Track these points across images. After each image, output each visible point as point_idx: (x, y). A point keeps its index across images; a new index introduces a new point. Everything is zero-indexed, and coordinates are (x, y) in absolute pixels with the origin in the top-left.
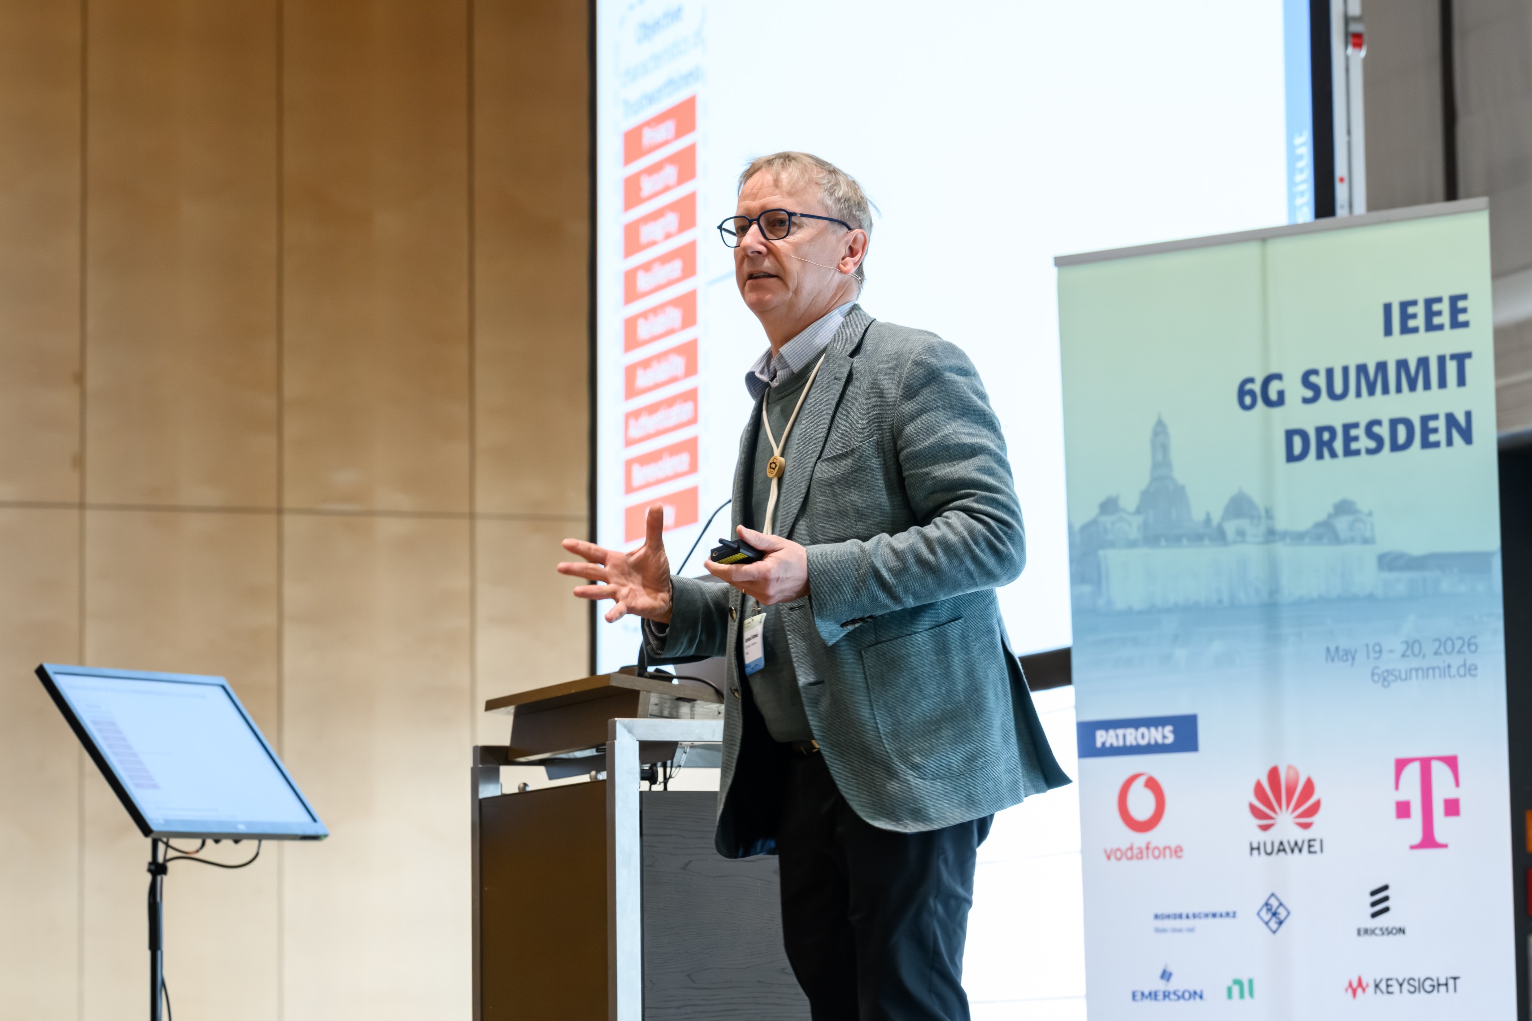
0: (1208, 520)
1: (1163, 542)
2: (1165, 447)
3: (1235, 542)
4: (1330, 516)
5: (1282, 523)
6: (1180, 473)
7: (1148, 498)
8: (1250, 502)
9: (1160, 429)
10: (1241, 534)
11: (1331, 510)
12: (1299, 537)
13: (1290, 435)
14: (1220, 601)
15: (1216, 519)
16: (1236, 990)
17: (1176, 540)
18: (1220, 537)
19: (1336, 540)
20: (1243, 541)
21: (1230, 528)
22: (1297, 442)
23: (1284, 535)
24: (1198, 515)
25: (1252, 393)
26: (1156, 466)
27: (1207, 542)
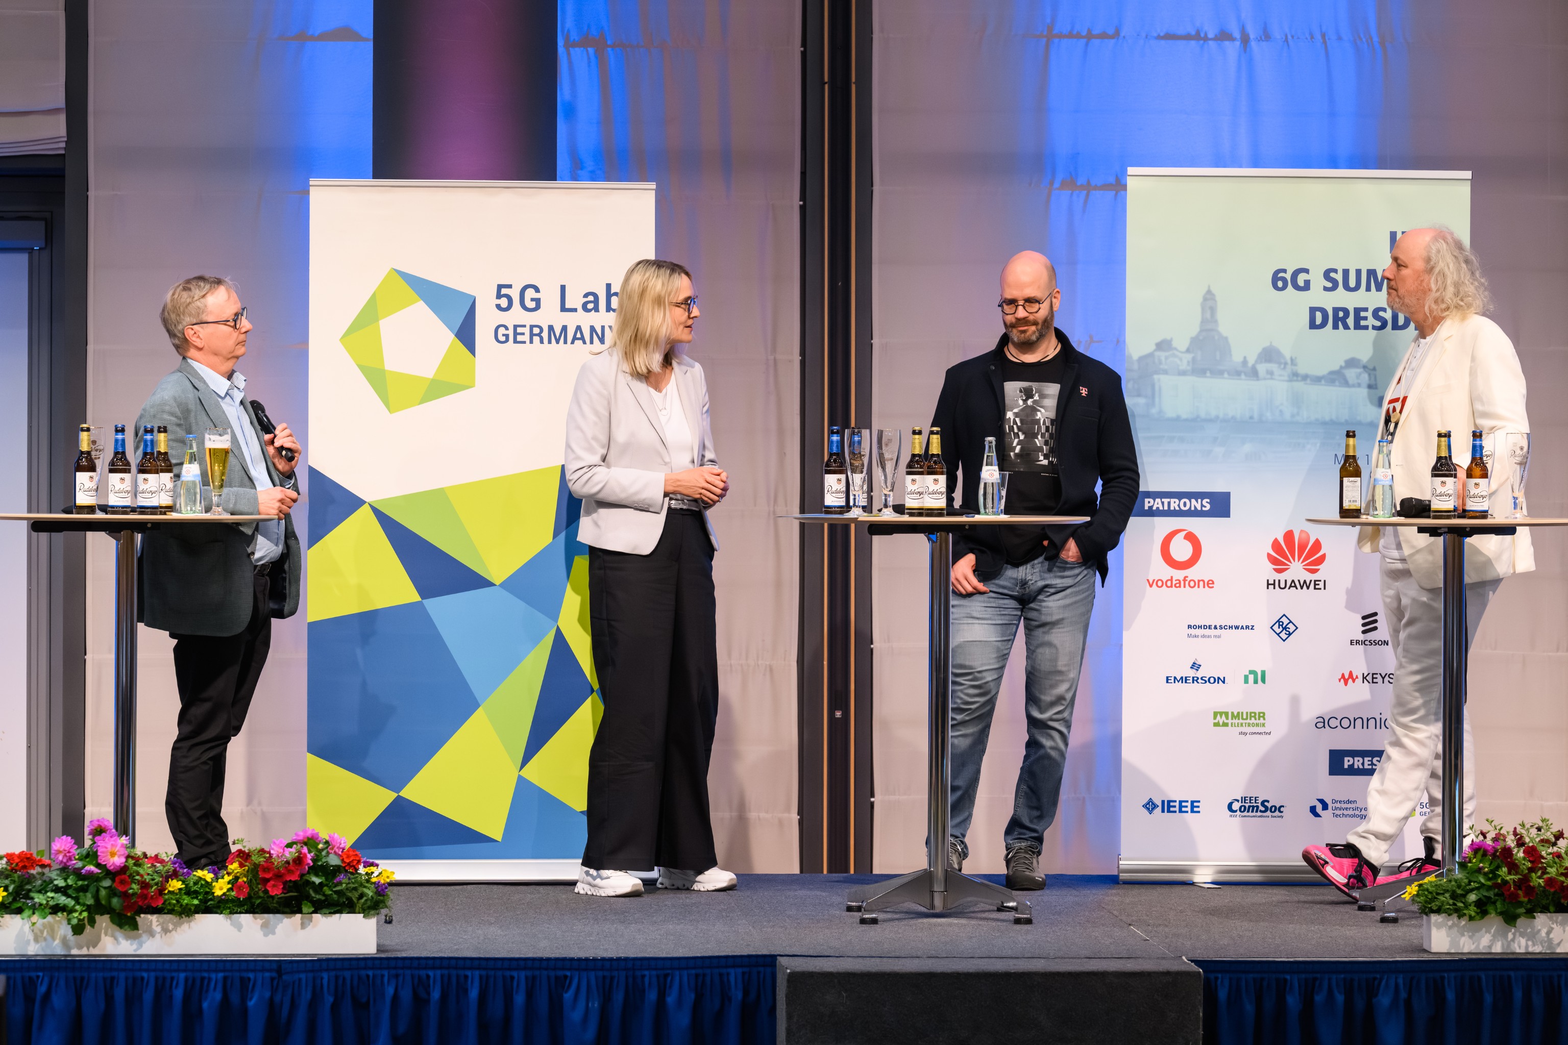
0: (1245, 362)
1: (1208, 374)
2: (1213, 310)
3: (1265, 379)
4: (1341, 367)
5: (1302, 369)
6: (1224, 328)
7: (1196, 343)
8: (1279, 353)
9: (1209, 297)
10: (1270, 373)
11: (1343, 364)
12: (1317, 380)
13: (1313, 310)
14: (1251, 418)
15: (1251, 362)
16: (1251, 677)
17: (1220, 373)
18: (1254, 374)
19: (1346, 383)
20: (1272, 379)
21: (1262, 368)
22: (1319, 315)
23: (1305, 378)
24: (1237, 357)
25: (1284, 280)
26: (1204, 321)
27: (1243, 376)
